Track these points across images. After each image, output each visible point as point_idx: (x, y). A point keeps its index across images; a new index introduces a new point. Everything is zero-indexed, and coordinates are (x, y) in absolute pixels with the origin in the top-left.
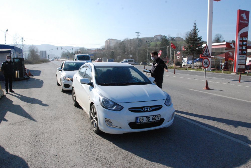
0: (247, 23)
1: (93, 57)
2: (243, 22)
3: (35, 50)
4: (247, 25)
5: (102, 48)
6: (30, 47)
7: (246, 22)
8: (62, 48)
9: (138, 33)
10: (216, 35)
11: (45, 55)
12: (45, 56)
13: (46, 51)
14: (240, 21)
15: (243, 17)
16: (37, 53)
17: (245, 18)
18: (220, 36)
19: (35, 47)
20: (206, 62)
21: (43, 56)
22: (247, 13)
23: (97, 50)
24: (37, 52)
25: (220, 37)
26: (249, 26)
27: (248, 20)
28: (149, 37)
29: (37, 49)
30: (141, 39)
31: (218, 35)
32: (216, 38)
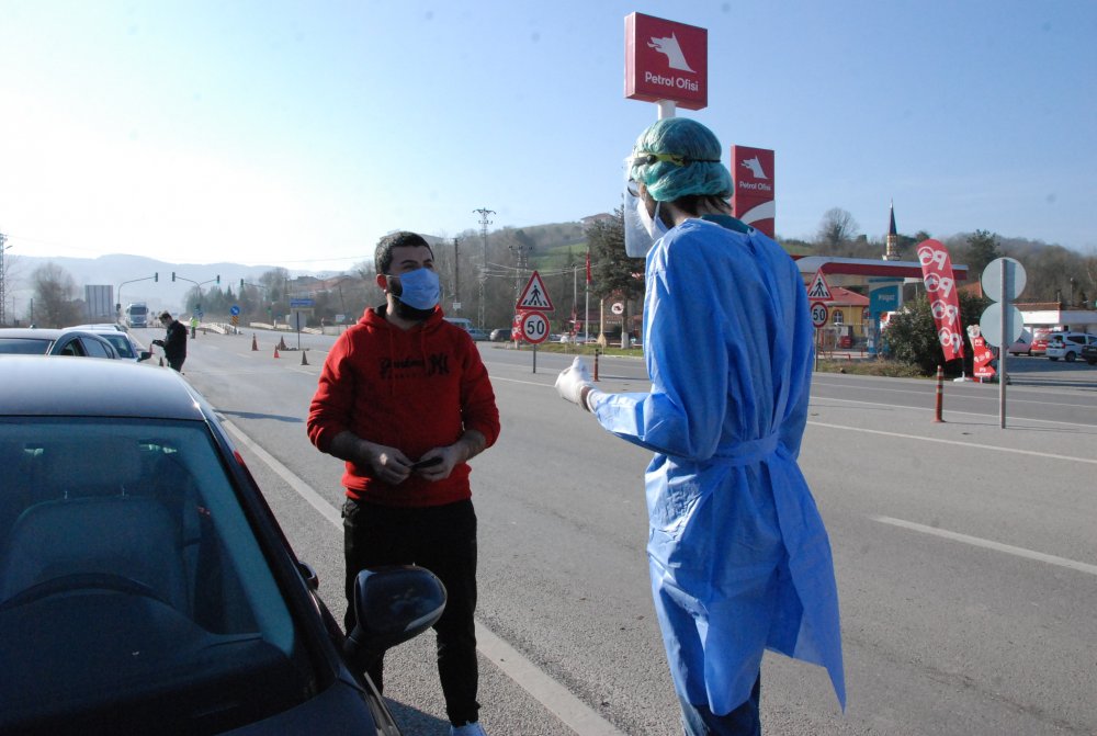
0: (769, 188)
1: (310, 312)
2: (754, 186)
3: (62, 281)
4: (768, 196)
5: (361, 273)
6: (37, 273)
7: (764, 187)
8: (174, 274)
9: (485, 212)
10: (830, 214)
11: (106, 303)
12: (106, 308)
13: (110, 288)
14: (742, 184)
15: (751, 172)
16: (67, 296)
17: (759, 173)
18: (843, 219)
19: (60, 273)
20: (535, 325)
21: (99, 308)
22: (766, 158)
23: (336, 281)
24: (69, 290)
25: (845, 222)
26: (776, 198)
27: (770, 180)
28: (567, 225)
29: (69, 277)
30: (526, 233)
31: (835, 212)
32: (828, 225)
